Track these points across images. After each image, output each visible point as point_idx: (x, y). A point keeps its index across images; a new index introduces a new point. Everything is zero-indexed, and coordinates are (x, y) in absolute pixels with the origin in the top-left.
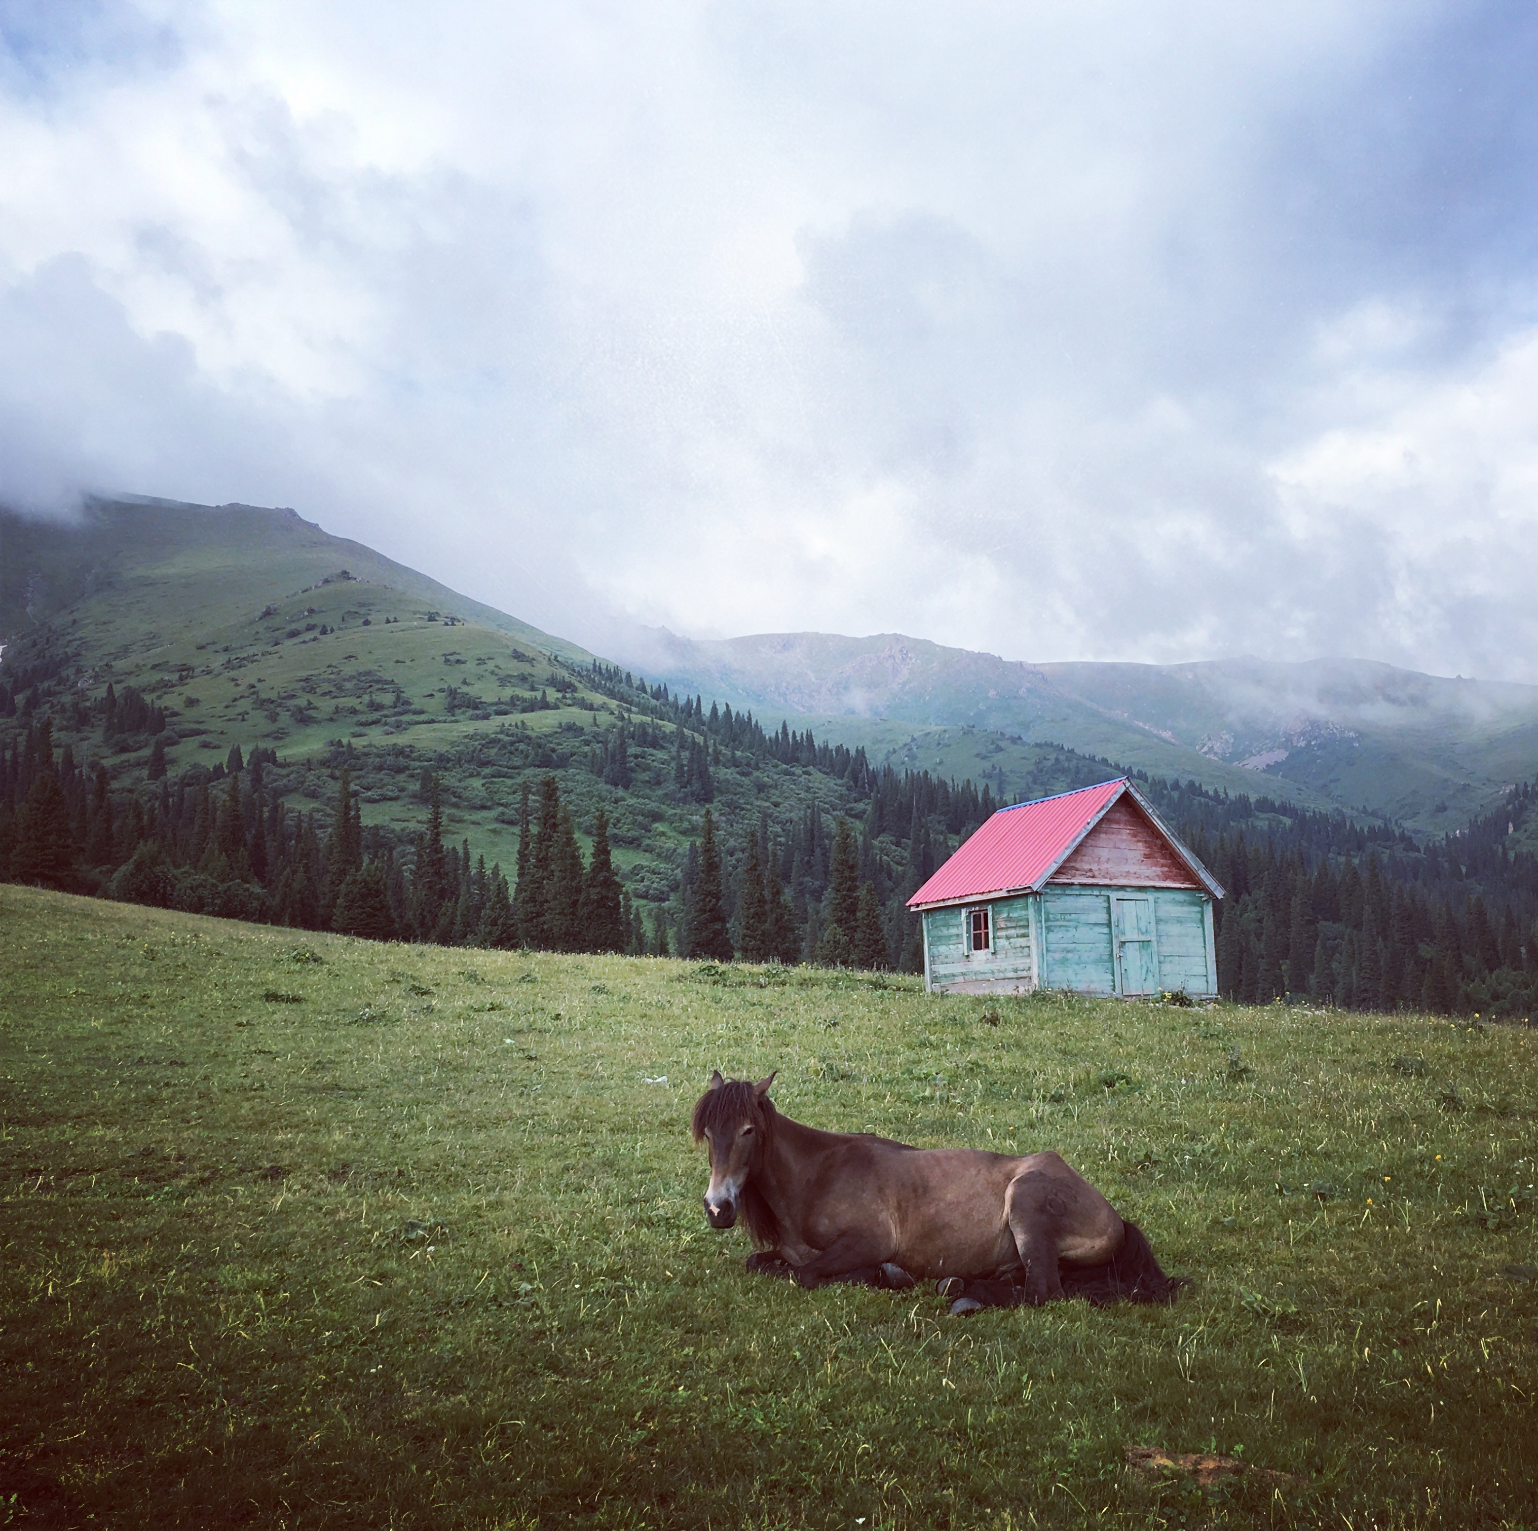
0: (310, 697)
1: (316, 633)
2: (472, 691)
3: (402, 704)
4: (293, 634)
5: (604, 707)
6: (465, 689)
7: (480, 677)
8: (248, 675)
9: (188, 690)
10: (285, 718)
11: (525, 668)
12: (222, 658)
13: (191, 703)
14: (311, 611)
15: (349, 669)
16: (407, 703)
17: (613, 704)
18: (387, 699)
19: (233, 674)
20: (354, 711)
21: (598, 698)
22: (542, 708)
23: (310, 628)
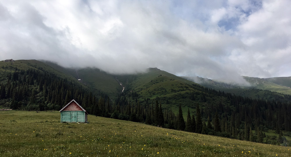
0: (155, 91)
4: (154, 83)
5: (192, 90)
6: (174, 89)
7: (176, 87)
10: (152, 94)
13: (142, 93)
15: (160, 87)
16: (166, 91)
20: (160, 93)
22: (183, 91)
23: (156, 82)
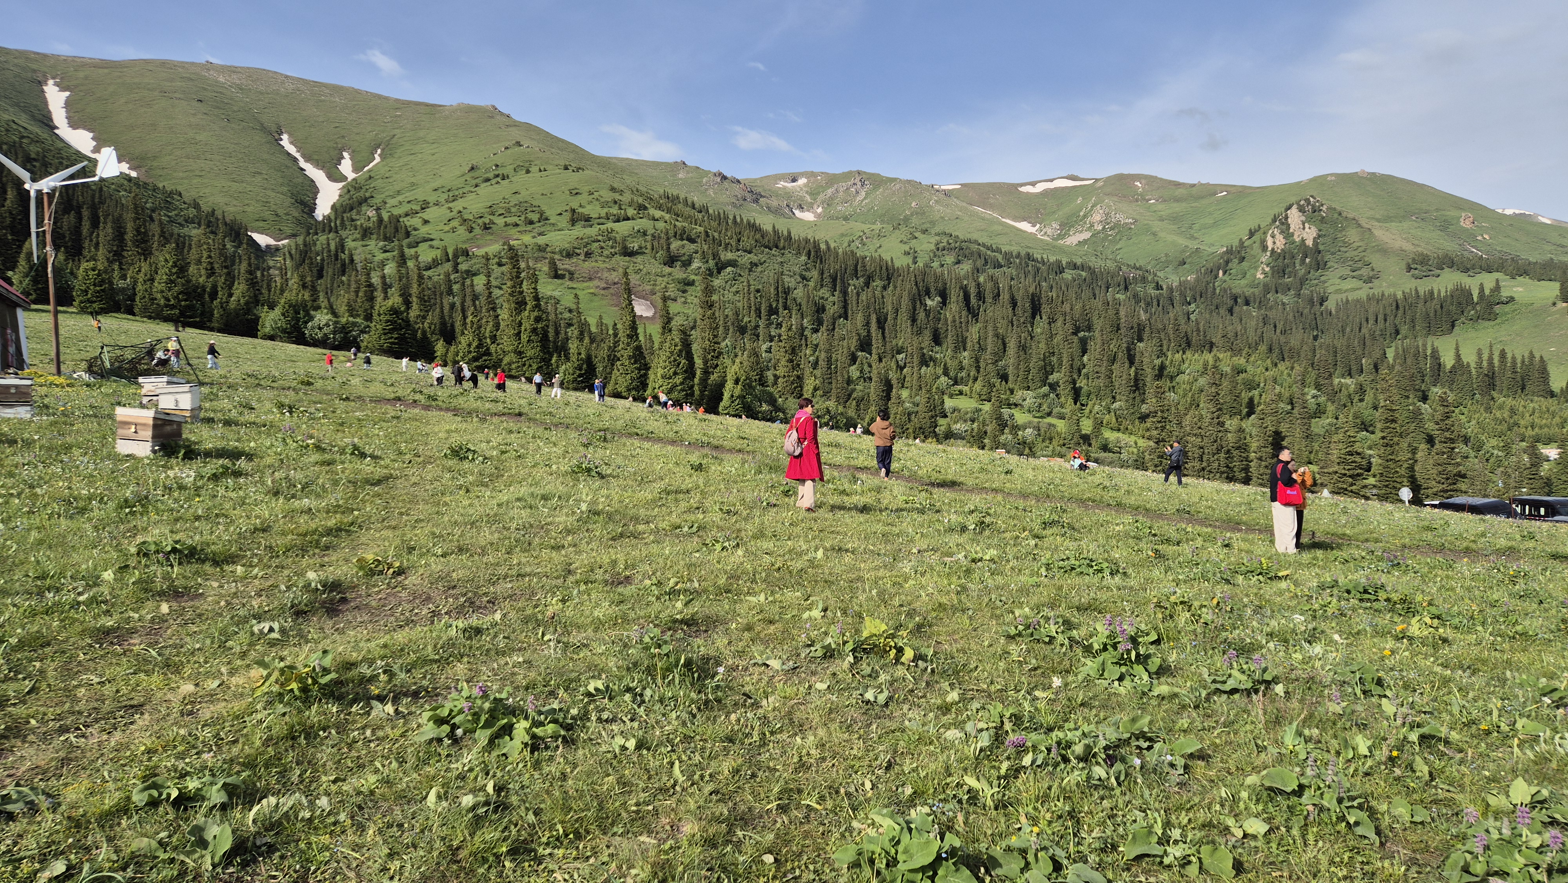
0: (491, 217)
1: (499, 179)
2: (584, 211)
3: (543, 218)
4: (487, 180)
5: (662, 218)
6: (581, 210)
7: (590, 203)
8: (458, 205)
9: (426, 215)
10: (477, 231)
11: (617, 196)
12: (445, 196)
14: (497, 166)
15: (514, 200)
16: (547, 219)
17: (667, 216)
18: (535, 217)
19: (450, 205)
20: (517, 225)
21: (658, 214)
22: (624, 220)
23: (497, 176)
